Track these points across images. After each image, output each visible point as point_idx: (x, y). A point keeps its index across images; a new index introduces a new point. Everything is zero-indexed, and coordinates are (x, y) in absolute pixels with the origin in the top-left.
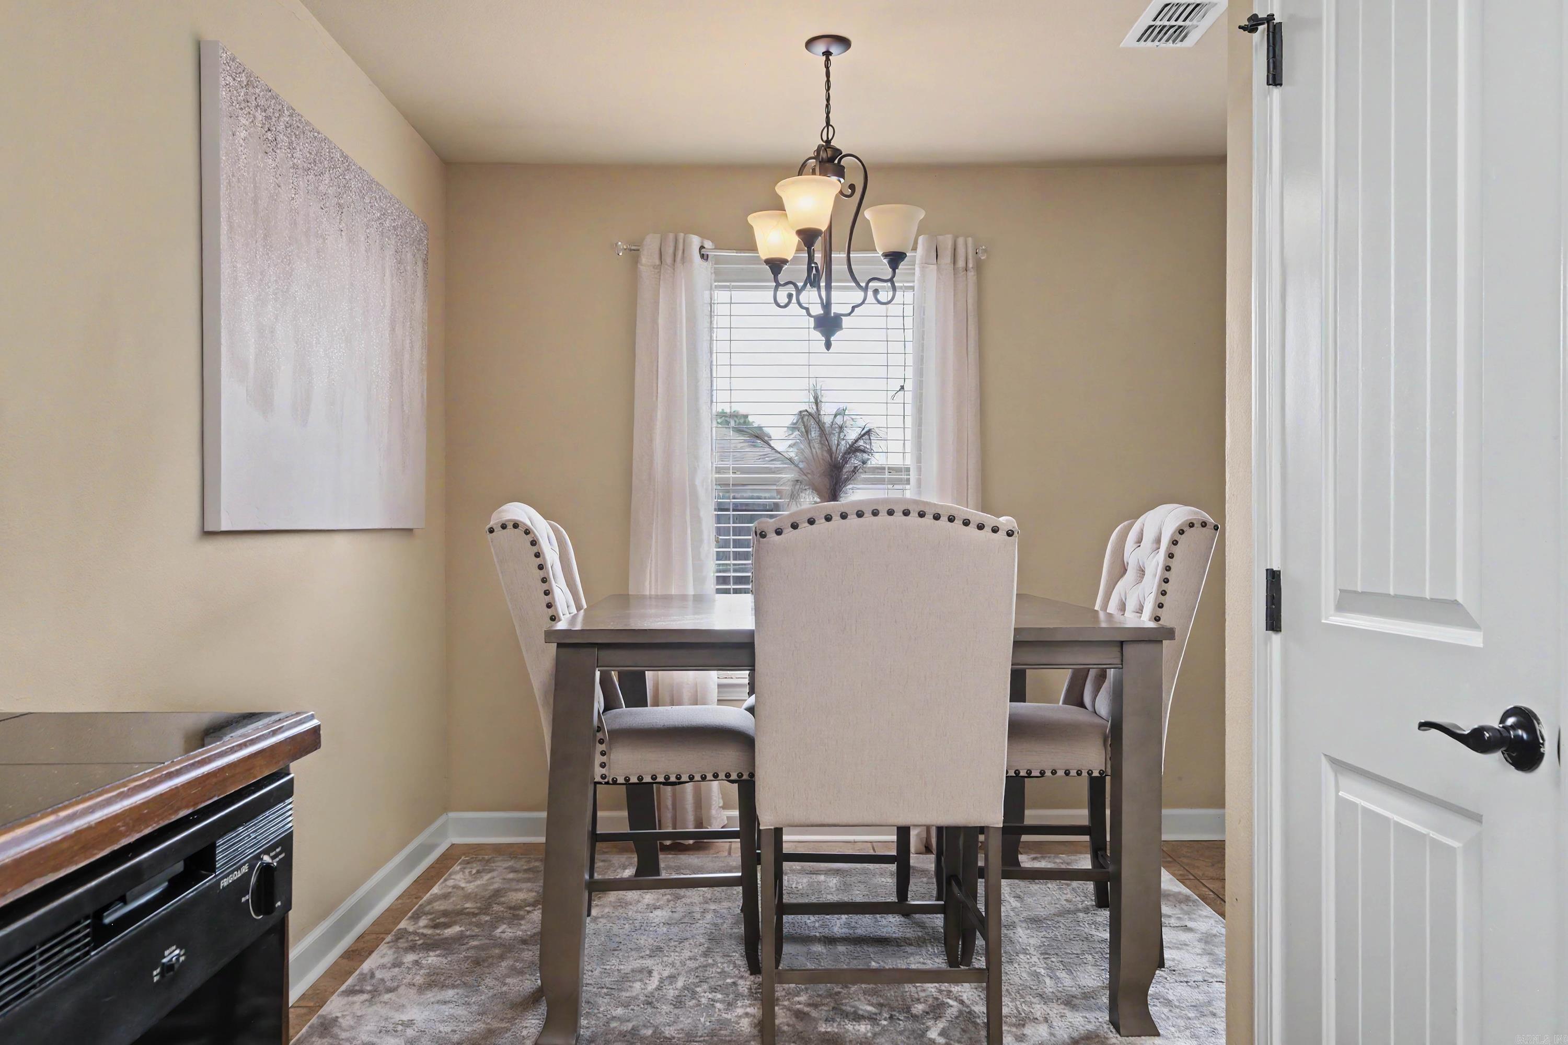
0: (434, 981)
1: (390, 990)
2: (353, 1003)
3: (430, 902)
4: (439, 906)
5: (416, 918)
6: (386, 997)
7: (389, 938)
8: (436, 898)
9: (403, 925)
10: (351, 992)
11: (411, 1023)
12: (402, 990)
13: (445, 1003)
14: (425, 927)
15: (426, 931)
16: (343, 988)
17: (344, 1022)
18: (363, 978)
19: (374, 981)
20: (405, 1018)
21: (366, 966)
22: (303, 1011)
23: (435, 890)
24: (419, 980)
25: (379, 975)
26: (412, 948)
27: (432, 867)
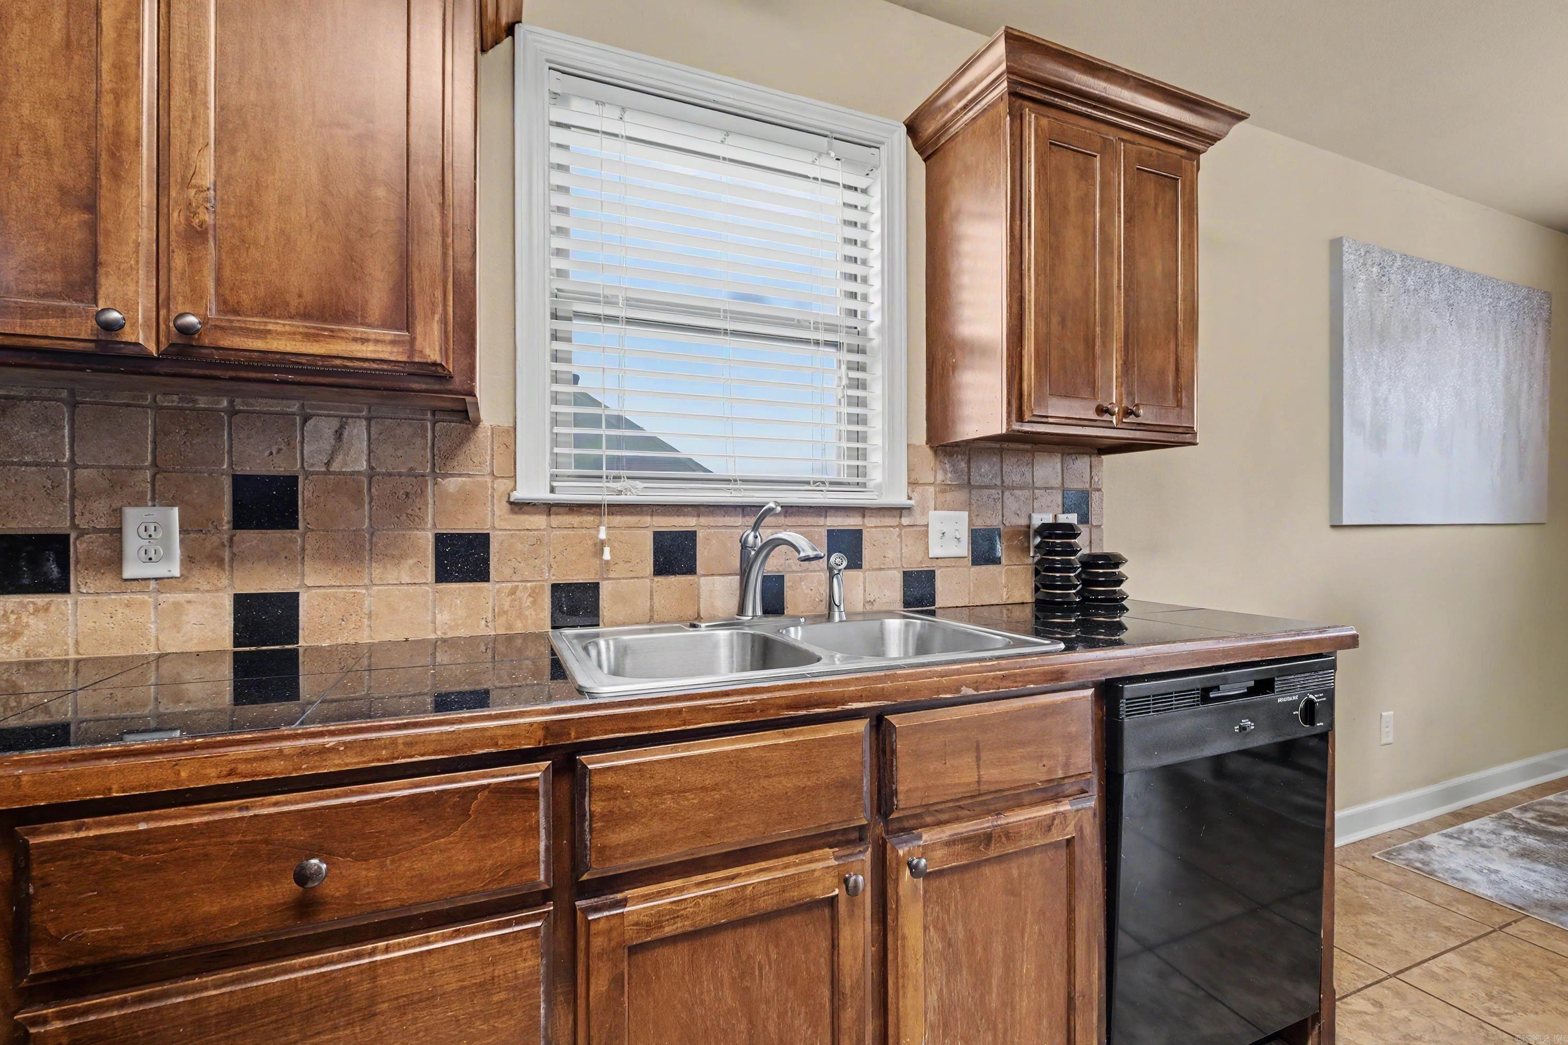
0: (1527, 854)
1: (1483, 846)
2: (1450, 843)
3: (1541, 804)
4: (1547, 809)
5: (1525, 810)
6: (1480, 849)
7: (1494, 815)
8: (1550, 803)
9: (1509, 811)
10: (1450, 836)
11: (1497, 872)
12: (1495, 849)
13: (1534, 871)
14: (1532, 818)
15: (1530, 821)
16: (1444, 831)
17: (1438, 851)
18: (1462, 832)
19: (1471, 836)
20: (1493, 867)
21: (1467, 826)
22: (1407, 834)
23: (1551, 798)
24: (1513, 848)
25: (1476, 834)
26: (1515, 828)
27: (1553, 782)
